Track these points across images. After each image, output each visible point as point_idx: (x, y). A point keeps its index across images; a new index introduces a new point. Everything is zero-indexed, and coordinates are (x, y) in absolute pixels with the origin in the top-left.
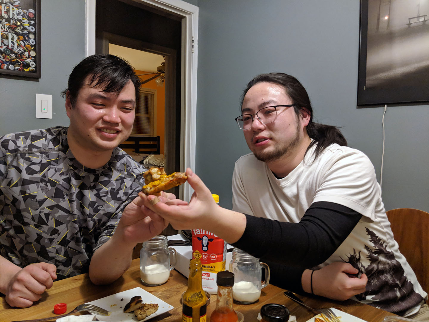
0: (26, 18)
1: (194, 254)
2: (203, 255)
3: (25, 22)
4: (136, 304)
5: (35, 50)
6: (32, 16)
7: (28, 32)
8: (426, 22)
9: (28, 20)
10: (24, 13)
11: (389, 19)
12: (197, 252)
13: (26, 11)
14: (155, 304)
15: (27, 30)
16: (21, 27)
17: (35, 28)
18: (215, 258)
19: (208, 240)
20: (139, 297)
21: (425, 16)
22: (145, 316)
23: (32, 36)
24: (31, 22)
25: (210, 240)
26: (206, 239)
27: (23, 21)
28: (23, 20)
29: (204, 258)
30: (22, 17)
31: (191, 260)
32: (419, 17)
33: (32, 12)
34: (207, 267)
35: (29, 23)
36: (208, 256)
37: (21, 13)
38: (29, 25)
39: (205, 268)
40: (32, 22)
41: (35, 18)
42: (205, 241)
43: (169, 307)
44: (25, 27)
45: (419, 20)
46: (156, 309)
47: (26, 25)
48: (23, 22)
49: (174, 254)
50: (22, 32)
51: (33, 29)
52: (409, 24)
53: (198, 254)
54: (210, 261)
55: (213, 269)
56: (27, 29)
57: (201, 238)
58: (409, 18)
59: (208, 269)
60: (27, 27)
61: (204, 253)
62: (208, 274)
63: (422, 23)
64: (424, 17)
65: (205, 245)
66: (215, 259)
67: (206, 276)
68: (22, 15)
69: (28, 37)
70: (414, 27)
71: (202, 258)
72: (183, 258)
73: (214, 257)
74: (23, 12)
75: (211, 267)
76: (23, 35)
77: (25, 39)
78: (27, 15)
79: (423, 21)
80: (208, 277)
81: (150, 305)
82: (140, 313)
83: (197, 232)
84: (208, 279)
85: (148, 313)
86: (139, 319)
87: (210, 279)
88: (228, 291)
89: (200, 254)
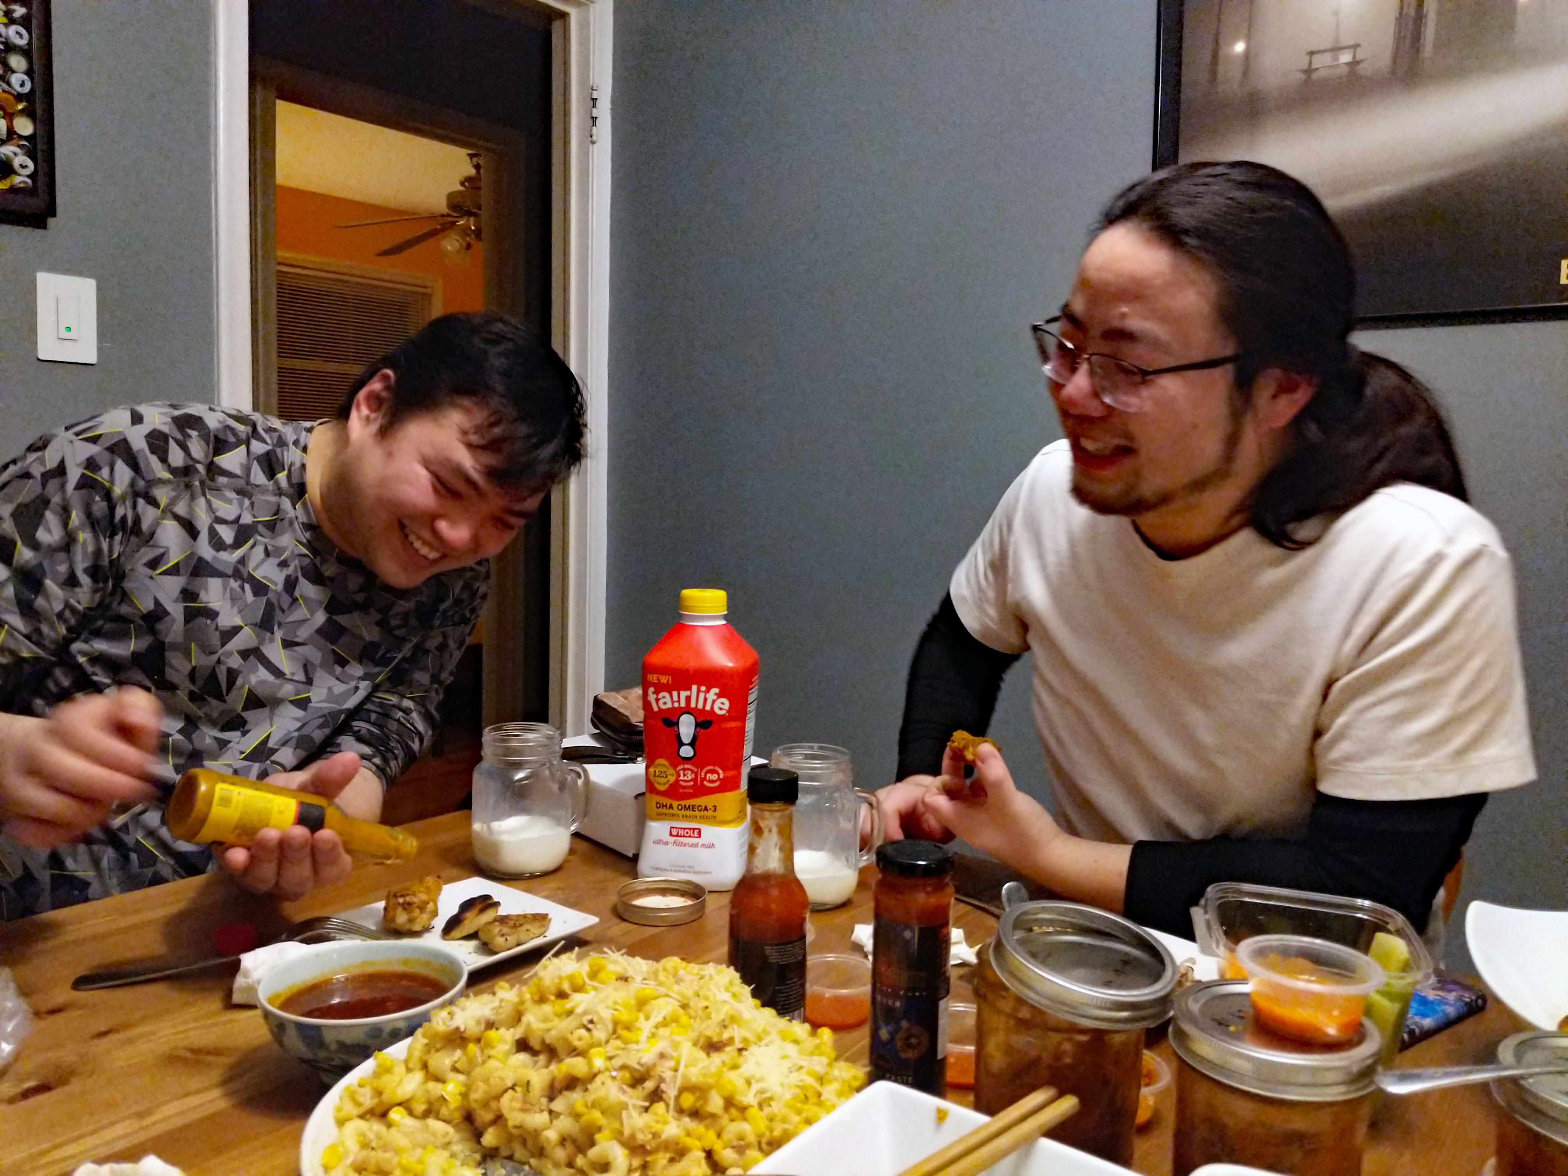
1: (651, 770)
2: (682, 773)
4: (482, 911)
5: (29, 113)
7: (2, 47)
8: (1360, 65)
11: (1248, 50)
12: (659, 765)
14: (539, 915)
17: (30, 33)
18: (719, 779)
19: (698, 725)
20: (487, 897)
21: (1356, 47)
22: (515, 942)
23: (17, 62)
24: (14, 11)
25: (703, 724)
26: (689, 725)
29: (685, 781)
31: (637, 796)
32: (1336, 49)
34: (693, 808)
35: (8, 14)
36: (696, 774)
38: (5, 20)
39: (688, 813)
40: (20, 11)
42: (687, 727)
43: (584, 919)
45: (1338, 60)
46: (543, 926)
49: (580, 782)
51: (21, 36)
52: (1309, 71)
53: (665, 770)
54: (700, 790)
55: (710, 813)
57: (674, 720)
58: (1309, 51)
59: (697, 813)
60: (2, 29)
61: (681, 767)
63: (1347, 68)
64: (1352, 50)
65: (686, 738)
66: (718, 783)
69: (5, 63)
70: (1324, 80)
71: (677, 781)
72: (610, 794)
75: (706, 809)
79: (1348, 64)
80: (695, 841)
81: (525, 916)
82: (501, 930)
83: (661, 702)
84: (696, 845)
85: (522, 934)
86: (496, 950)
87: (704, 846)
88: (781, 817)
89: (671, 771)
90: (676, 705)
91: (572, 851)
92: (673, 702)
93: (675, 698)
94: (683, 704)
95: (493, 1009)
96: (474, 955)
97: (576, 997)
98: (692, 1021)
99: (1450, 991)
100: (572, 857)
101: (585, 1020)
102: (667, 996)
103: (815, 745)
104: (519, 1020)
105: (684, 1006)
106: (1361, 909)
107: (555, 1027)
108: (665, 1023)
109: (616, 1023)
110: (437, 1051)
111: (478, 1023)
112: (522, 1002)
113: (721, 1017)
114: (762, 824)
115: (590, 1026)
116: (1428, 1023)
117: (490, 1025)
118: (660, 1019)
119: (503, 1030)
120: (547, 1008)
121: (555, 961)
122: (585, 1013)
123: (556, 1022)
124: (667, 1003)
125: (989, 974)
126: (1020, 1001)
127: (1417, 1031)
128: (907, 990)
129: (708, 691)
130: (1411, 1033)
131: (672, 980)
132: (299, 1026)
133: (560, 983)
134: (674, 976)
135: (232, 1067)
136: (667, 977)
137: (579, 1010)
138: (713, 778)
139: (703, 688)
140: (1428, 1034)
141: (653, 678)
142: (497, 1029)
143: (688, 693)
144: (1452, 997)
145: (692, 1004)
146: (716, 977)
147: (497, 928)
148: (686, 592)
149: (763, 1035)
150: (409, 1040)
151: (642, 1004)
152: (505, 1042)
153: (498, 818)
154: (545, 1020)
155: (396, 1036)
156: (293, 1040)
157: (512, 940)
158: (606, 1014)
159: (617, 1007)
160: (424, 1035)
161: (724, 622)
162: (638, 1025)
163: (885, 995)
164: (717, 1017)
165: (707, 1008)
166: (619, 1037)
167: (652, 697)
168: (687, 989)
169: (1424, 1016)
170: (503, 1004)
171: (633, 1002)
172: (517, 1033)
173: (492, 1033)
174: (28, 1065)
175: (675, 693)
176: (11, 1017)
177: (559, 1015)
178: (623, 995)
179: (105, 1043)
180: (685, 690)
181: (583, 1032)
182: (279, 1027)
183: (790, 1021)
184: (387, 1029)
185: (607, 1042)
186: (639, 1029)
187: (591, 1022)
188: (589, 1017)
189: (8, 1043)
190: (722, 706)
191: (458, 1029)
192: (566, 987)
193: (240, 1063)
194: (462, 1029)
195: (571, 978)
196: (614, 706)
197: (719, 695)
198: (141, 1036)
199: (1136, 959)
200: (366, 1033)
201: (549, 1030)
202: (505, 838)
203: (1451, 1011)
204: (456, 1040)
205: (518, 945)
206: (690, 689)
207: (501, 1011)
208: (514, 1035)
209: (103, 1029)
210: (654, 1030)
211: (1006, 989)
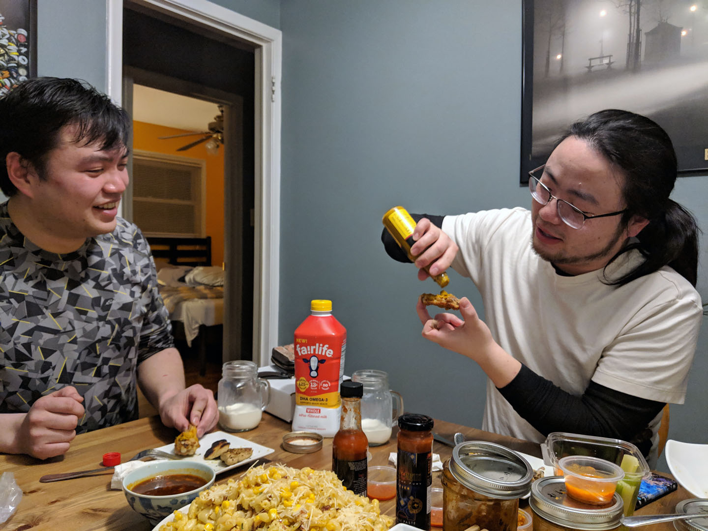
0: (13, 42)
1: (298, 382)
2: (311, 383)
3: (12, 49)
4: (222, 447)
6: (23, 40)
7: (16, 65)
8: (613, 64)
9: (17, 45)
10: (11, 35)
11: (562, 58)
12: (302, 380)
13: (13, 32)
14: (248, 449)
15: (15, 62)
16: (6, 57)
17: (28, 59)
18: (328, 386)
19: (319, 361)
20: (224, 441)
21: (610, 56)
22: (237, 461)
23: (22, 72)
24: (21, 50)
25: (321, 361)
26: (315, 362)
27: (8, 47)
28: (9, 45)
29: (313, 387)
30: (7, 41)
31: (291, 395)
32: (602, 57)
33: (23, 33)
34: (317, 399)
35: (19, 51)
36: (318, 384)
37: (6, 35)
38: (18, 54)
39: (315, 402)
40: (24, 50)
41: (28, 43)
42: (314, 363)
43: (268, 450)
44: (12, 57)
45: (602, 62)
46: (250, 454)
47: (14, 54)
48: (9, 50)
49: (266, 388)
50: (7, 64)
51: (24, 60)
52: (590, 67)
53: (303, 382)
54: (320, 391)
55: (324, 402)
56: (15, 60)
57: (308, 359)
58: (589, 58)
59: (318, 402)
60: (16, 58)
61: (311, 381)
62: (317, 410)
63: (607, 66)
64: (608, 58)
65: (314, 368)
66: (328, 388)
67: (315, 413)
68: (7, 39)
69: (17, 72)
70: (596, 71)
71: (310, 387)
72: (280, 394)
73: (326, 385)
74: (9, 33)
75: (323, 400)
76: (8, 69)
77: (11, 76)
78: (15, 39)
79: (607, 64)
80: (318, 415)
81: (241, 449)
82: (230, 456)
83: (302, 351)
84: (319, 417)
85: (240, 457)
86: (228, 464)
87: (322, 417)
88: (355, 404)
89: (307, 383)
90: (309, 353)
91: (262, 419)
92: (308, 351)
93: (309, 349)
94: (312, 352)
95: (227, 491)
96: (218, 467)
97: (264, 486)
98: (316, 496)
99: (660, 481)
100: (262, 422)
101: (268, 496)
102: (304, 485)
103: (372, 371)
104: (238, 496)
105: (312, 490)
106: (618, 444)
107: (254, 499)
108: (303, 497)
109: (281, 498)
110: (202, 510)
111: (220, 497)
112: (240, 488)
113: (328, 495)
114: (347, 407)
115: (270, 499)
116: (650, 496)
117: (225, 498)
118: (301, 495)
119: (231, 501)
120: (251, 490)
121: (254, 469)
122: (268, 493)
123: (255, 497)
124: (305, 488)
125: (449, 475)
126: (462, 487)
127: (645, 499)
128: (413, 482)
129: (323, 346)
130: (642, 500)
131: (307, 478)
132: (141, 498)
133: (257, 479)
134: (307, 476)
135: (111, 518)
136: (304, 476)
137: (265, 491)
138: (326, 386)
139: (321, 345)
140: (650, 501)
141: (299, 340)
142: (229, 500)
143: (314, 347)
144: (661, 484)
145: (316, 489)
146: (326, 477)
147: (229, 455)
148: (314, 302)
149: (348, 503)
150: (189, 505)
151: (293, 489)
152: (233, 507)
153: (230, 404)
154: (250, 496)
155: (184, 503)
156: (138, 505)
157: (235, 460)
158: (277, 493)
159: (282, 490)
160: (196, 503)
161: (330, 315)
162: (291, 498)
163: (402, 484)
164: (327, 495)
165: (322, 490)
166: (283, 504)
167: (298, 349)
168: (313, 482)
169: (648, 493)
170: (231, 489)
171: (289, 488)
172: (238, 502)
173: (226, 502)
174: (20, 516)
175: (309, 347)
176: (14, 494)
177: (256, 494)
178: (284, 485)
179: (53, 507)
180: (313, 345)
181: (267, 501)
182: (132, 499)
183: (360, 496)
184: (180, 500)
185: (278, 506)
186: (292, 500)
187: (270, 497)
188: (270, 495)
189: (12, 506)
190: (330, 353)
191: (211, 500)
192: (259, 481)
193: (113, 516)
194: (213, 500)
195: (261, 477)
196: (282, 353)
197: (328, 348)
198: (70, 504)
199: (515, 467)
200: (170, 502)
201: (252, 501)
202: (232, 413)
203: (661, 490)
204: (210, 505)
205: (238, 462)
206: (315, 345)
207: (230, 492)
208: (236, 503)
209: (54, 500)
210: (298, 501)
211: (456, 481)
